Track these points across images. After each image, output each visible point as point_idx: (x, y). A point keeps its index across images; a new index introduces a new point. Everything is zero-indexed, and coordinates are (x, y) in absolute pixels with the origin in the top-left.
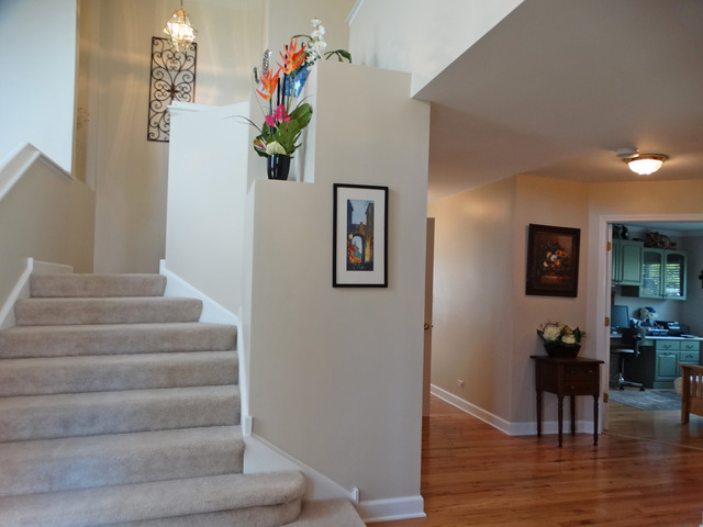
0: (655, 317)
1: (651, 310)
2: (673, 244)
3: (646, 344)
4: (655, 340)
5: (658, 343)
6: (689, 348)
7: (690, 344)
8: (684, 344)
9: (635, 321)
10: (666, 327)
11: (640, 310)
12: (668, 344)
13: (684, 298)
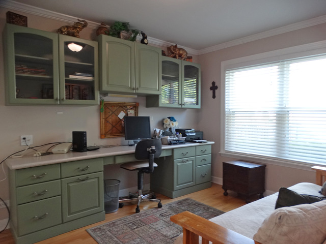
0: (176, 125)
1: (172, 119)
2: (190, 58)
3: (163, 154)
4: (173, 150)
5: (176, 152)
6: (203, 152)
7: (203, 148)
8: (199, 149)
9: (158, 130)
10: (184, 135)
11: (163, 120)
12: (184, 151)
13: (199, 107)
